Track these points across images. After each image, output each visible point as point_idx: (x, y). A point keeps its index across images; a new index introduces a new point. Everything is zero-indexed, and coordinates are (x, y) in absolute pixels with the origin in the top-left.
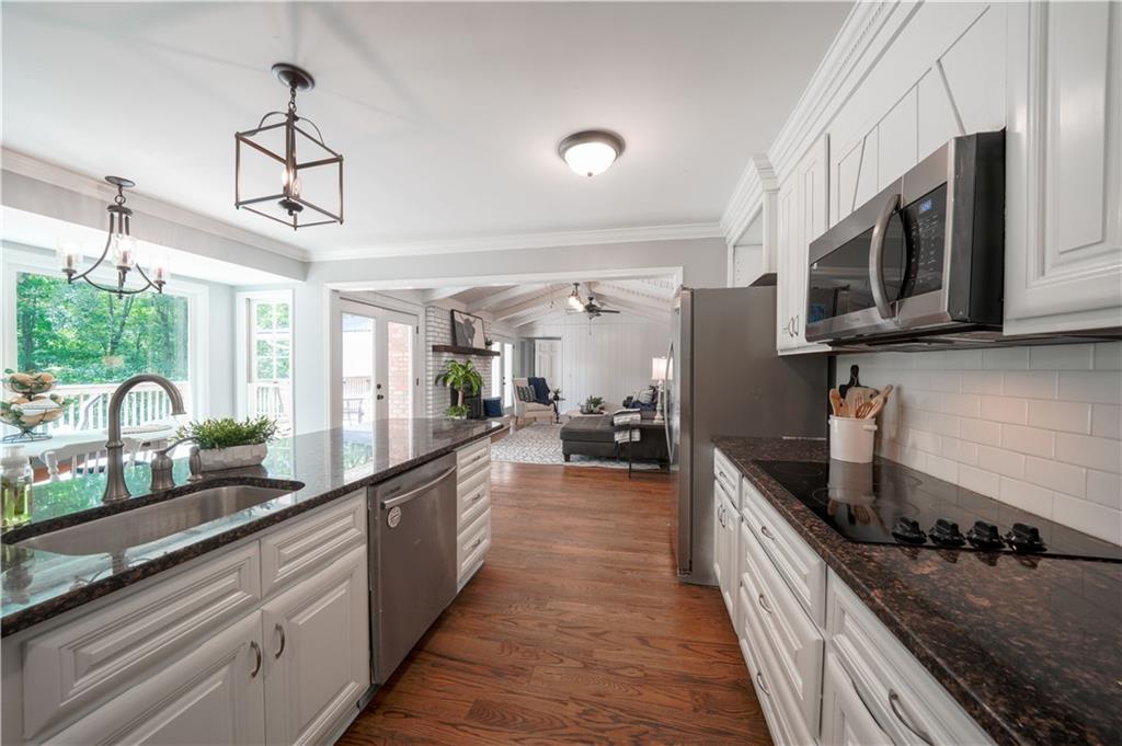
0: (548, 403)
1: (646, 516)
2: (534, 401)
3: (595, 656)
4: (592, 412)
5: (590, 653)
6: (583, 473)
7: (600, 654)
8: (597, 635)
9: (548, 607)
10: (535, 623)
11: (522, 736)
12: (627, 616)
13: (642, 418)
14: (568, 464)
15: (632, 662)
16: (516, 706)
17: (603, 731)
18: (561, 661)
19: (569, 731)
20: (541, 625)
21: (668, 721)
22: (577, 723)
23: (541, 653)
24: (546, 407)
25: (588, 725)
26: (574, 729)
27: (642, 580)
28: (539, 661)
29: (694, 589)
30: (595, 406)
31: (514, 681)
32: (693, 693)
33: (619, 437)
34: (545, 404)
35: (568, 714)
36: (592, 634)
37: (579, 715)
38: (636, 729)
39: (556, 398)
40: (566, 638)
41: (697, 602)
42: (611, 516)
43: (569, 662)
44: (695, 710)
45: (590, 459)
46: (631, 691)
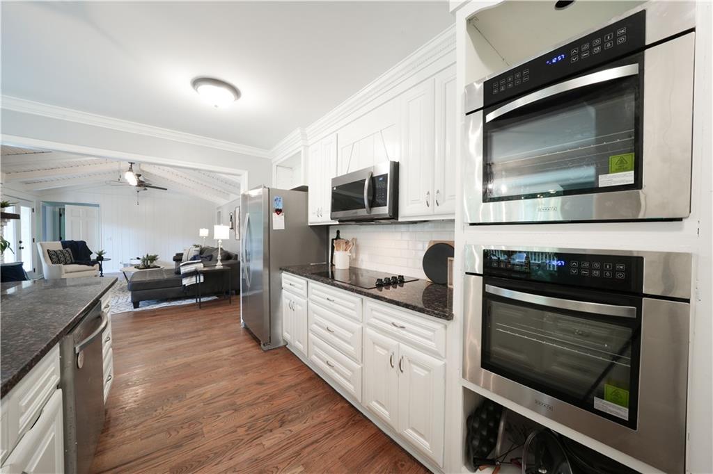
0: (92, 263)
1: (225, 326)
2: (72, 263)
3: (238, 403)
4: (149, 267)
5: (234, 404)
6: (157, 313)
7: (239, 402)
8: (233, 394)
9: (188, 397)
10: (185, 408)
11: (219, 460)
12: (245, 377)
13: (204, 267)
14: (137, 310)
15: (261, 394)
16: (203, 452)
17: (264, 428)
18: (219, 416)
19: (246, 440)
20: (190, 408)
21: (291, 406)
22: (248, 434)
23: (201, 420)
24: (90, 267)
25: (254, 431)
26: (249, 437)
27: (243, 358)
28: (203, 425)
29: (273, 351)
30: (151, 262)
31: (194, 442)
32: (295, 391)
33: (186, 282)
34: (88, 265)
35: (240, 434)
36: (229, 395)
37: (246, 431)
38: (279, 418)
39: (100, 258)
40: (212, 406)
41: (278, 356)
42: (201, 333)
43: (223, 415)
44: (300, 396)
45: (158, 302)
46: (267, 406)
